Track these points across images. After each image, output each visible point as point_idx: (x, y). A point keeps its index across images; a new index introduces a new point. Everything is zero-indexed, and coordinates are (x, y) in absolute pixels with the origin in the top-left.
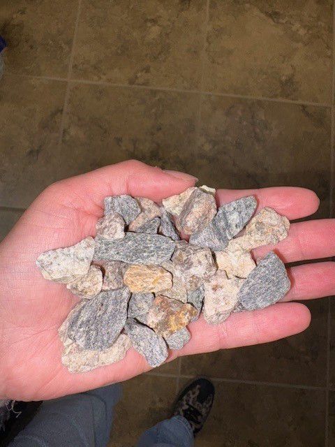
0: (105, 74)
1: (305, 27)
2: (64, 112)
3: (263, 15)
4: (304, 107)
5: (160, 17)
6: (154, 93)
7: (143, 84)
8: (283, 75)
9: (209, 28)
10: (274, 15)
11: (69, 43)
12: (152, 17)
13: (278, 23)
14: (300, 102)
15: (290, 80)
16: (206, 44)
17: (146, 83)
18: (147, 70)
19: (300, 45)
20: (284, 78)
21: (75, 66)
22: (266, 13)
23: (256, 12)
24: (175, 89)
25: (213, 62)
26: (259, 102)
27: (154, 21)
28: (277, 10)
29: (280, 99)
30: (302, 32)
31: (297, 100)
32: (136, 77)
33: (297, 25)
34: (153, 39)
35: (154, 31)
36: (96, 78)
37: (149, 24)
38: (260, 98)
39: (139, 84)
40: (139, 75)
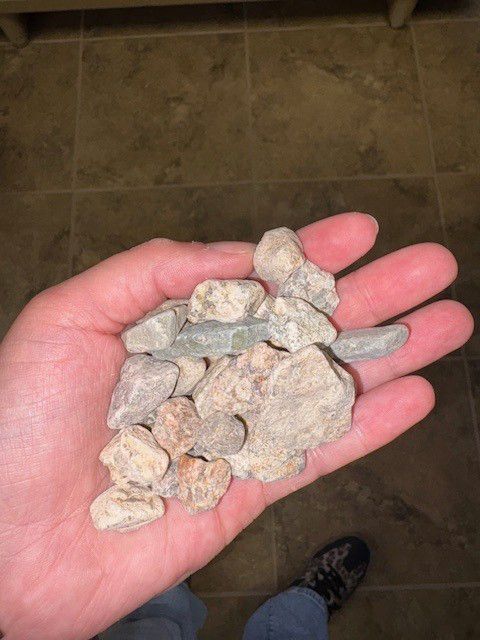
0: (121, 176)
1: (381, 78)
2: (72, 234)
3: (322, 72)
4: (396, 182)
5: (187, 93)
6: (190, 192)
7: (175, 182)
8: (361, 144)
9: (253, 98)
10: (336, 69)
11: (70, 143)
12: (176, 95)
13: (343, 78)
14: (389, 176)
15: (372, 150)
17: (178, 180)
18: (177, 163)
19: (378, 102)
20: (362, 149)
21: (80, 172)
22: (326, 68)
23: (312, 69)
24: (218, 183)
25: (265, 140)
26: (334, 184)
27: (179, 100)
28: (339, 63)
29: (362, 176)
30: (377, 85)
31: (385, 173)
32: (165, 174)
33: (369, 78)
34: (182, 122)
36: (109, 182)
37: (173, 105)
38: (336, 178)
39: (168, 183)
40: (167, 171)
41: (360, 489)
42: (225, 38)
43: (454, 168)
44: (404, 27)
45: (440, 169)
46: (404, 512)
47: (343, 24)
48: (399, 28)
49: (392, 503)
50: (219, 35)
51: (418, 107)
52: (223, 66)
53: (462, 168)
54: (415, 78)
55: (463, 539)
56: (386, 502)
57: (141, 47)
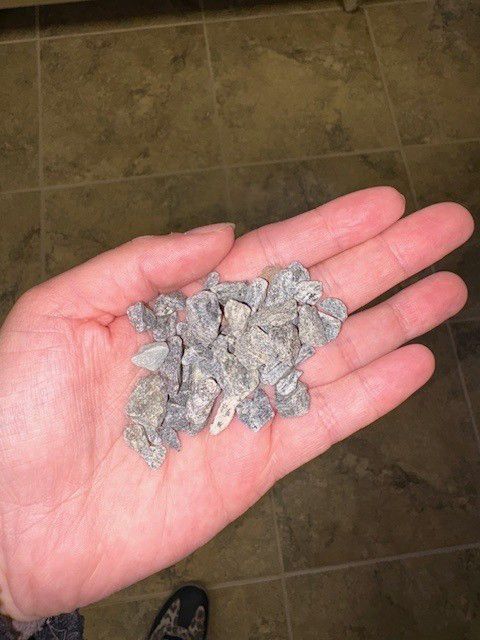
0: (89, 171)
1: (340, 60)
2: (42, 232)
3: (282, 57)
4: (364, 157)
5: (149, 85)
6: (161, 181)
7: (143, 173)
8: (327, 123)
9: (217, 86)
10: (297, 54)
11: (33, 141)
12: (139, 87)
13: (304, 62)
14: (358, 152)
15: (338, 128)
16: (217, 106)
17: (147, 171)
18: (145, 154)
19: (339, 83)
20: (329, 127)
21: (47, 169)
22: (286, 54)
23: (272, 54)
24: (188, 171)
25: (232, 126)
26: (304, 163)
27: (142, 92)
28: (299, 48)
29: (332, 155)
30: (337, 67)
31: (353, 150)
32: (134, 165)
33: (329, 60)
34: (146, 114)
35: (145, 103)
36: (78, 178)
37: (136, 97)
38: (305, 158)
39: (137, 174)
40: (136, 163)
41: (358, 460)
42: (184, 29)
43: (419, 140)
44: (357, 10)
45: (405, 142)
46: (404, 480)
47: (298, 11)
48: (354, 12)
49: (390, 473)
50: (177, 27)
51: (379, 84)
52: (183, 56)
53: (427, 139)
54: (373, 57)
55: (464, 500)
56: (385, 472)
57: (100, 43)
